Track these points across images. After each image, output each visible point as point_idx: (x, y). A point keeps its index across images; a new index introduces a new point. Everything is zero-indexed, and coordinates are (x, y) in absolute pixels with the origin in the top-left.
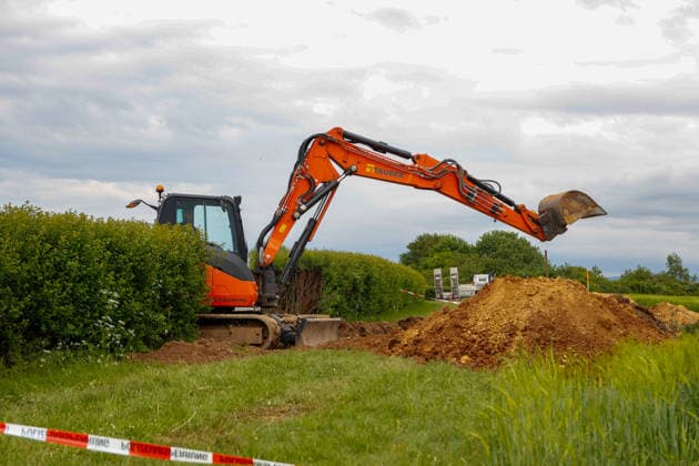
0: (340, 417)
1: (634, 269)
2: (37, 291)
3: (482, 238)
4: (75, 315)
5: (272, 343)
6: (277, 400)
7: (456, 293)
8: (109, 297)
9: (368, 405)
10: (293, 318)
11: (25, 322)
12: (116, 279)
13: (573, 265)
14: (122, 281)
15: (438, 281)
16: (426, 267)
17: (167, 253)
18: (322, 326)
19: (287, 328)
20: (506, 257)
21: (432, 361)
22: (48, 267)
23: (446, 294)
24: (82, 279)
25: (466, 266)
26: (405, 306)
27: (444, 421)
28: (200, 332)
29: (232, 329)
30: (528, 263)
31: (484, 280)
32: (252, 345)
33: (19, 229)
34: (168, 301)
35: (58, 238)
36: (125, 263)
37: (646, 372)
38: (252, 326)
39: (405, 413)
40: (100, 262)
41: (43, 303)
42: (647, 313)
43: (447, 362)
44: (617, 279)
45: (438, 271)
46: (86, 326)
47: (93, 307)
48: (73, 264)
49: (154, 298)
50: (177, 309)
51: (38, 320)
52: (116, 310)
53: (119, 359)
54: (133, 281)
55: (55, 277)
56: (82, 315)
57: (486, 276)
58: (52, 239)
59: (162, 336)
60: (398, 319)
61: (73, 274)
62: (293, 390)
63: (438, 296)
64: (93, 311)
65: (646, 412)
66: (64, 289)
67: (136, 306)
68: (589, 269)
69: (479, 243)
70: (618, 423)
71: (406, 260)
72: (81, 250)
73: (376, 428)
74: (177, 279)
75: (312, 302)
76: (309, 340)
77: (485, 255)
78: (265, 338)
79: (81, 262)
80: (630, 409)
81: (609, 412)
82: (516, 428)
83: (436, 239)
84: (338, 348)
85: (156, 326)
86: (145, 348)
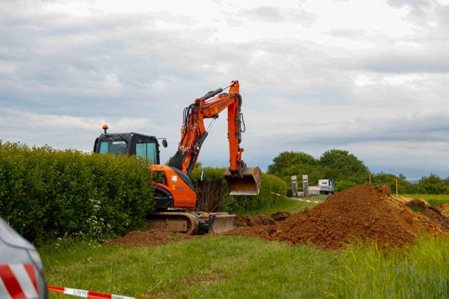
0: (247, 282)
1: (428, 176)
2: (52, 200)
3: (324, 155)
4: (74, 215)
5: (194, 231)
6: (207, 271)
7: (306, 192)
8: (95, 203)
9: (262, 274)
10: (206, 214)
11: (46, 220)
12: (99, 192)
13: (386, 173)
14: (102, 193)
15: (294, 184)
16: (286, 174)
17: (128, 174)
18: (224, 220)
19: (203, 221)
20: (340, 167)
21: (297, 244)
22: (58, 185)
23: (300, 193)
24: (78, 192)
25: (313, 173)
26: (274, 203)
27: (310, 285)
28: (147, 224)
29: (168, 222)
30: (355, 172)
31: (326, 183)
32: (181, 232)
33: (42, 163)
34: (129, 205)
35: (64, 167)
36: (104, 181)
37: (434, 257)
38: (181, 220)
39: (286, 280)
40: (89, 182)
41: (56, 208)
42: (436, 211)
43: (307, 244)
44: (417, 183)
45: (294, 178)
46: (80, 222)
47: (85, 210)
48: (74, 183)
49: (120, 203)
50: (134, 210)
51: (53, 219)
52: (98, 211)
53: (101, 243)
54: (108, 192)
55: (63, 192)
56: (78, 214)
57: (327, 181)
58: (61, 168)
59: (124, 227)
60: (271, 214)
61: (74, 190)
62: (215, 265)
63: (294, 194)
64: (85, 212)
65: (434, 282)
66: (68, 199)
67: (111, 209)
68: (398, 176)
69: (322, 158)
70: (417, 288)
71: (272, 170)
72: (78, 175)
73: (270, 290)
74: (134, 191)
75: (216, 203)
76: (217, 229)
77: (326, 166)
78: (189, 228)
79: (78, 182)
80: (425, 280)
81: (412, 281)
82: (356, 291)
83: (293, 155)
84: (236, 234)
85: (121, 220)
86: (115, 236)
